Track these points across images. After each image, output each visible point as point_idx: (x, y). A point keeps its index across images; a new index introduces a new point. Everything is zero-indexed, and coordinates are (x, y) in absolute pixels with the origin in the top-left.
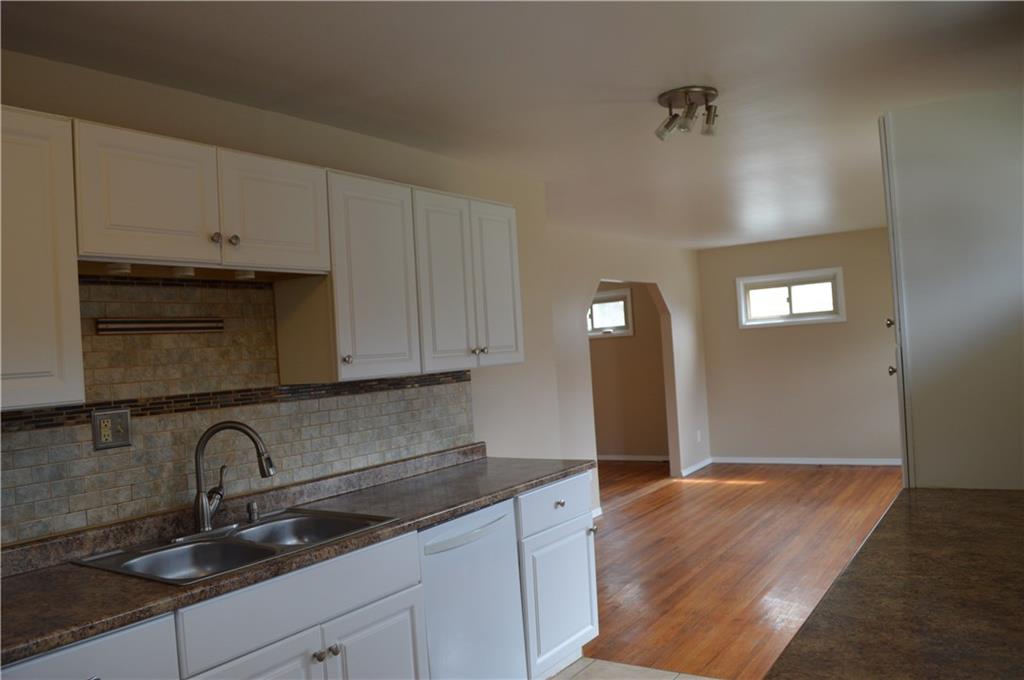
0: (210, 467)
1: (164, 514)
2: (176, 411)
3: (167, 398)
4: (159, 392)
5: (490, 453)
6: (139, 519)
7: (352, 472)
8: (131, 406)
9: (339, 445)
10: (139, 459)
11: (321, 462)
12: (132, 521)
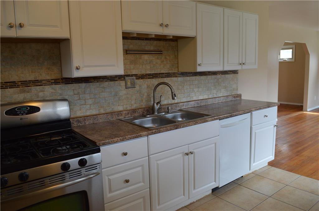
0: (157, 95)
1: (144, 108)
2: (148, 78)
3: (146, 74)
4: (144, 72)
5: (243, 98)
6: (137, 109)
7: (199, 100)
8: (136, 76)
9: (195, 92)
10: (138, 92)
11: (189, 97)
12: (135, 109)
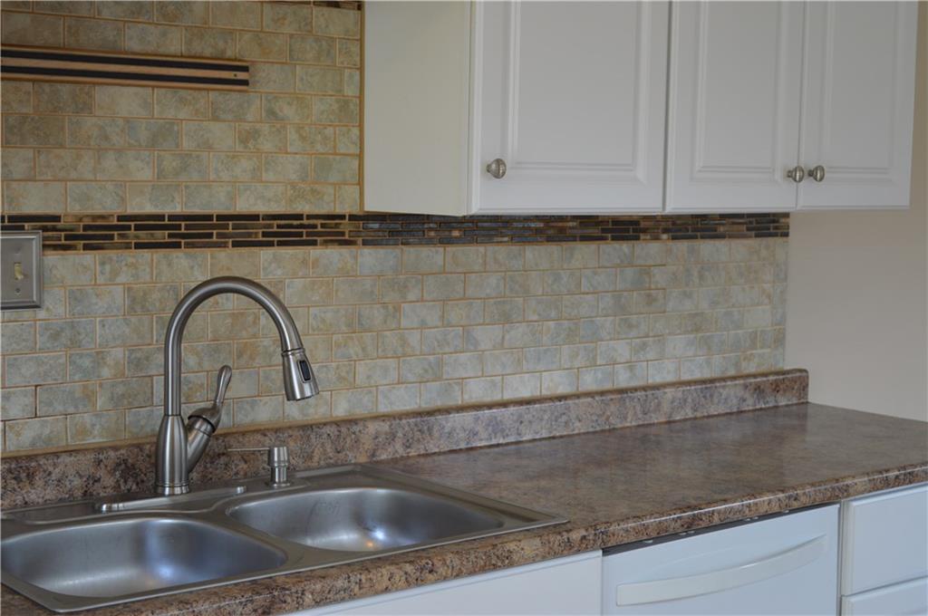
0: (196, 363)
1: (100, 449)
2: (139, 246)
3: (120, 218)
4: (106, 204)
5: (816, 395)
6: (45, 455)
7: (504, 404)
8: (45, 229)
9: (482, 347)
10: (56, 336)
11: (438, 378)
12: (30, 458)
